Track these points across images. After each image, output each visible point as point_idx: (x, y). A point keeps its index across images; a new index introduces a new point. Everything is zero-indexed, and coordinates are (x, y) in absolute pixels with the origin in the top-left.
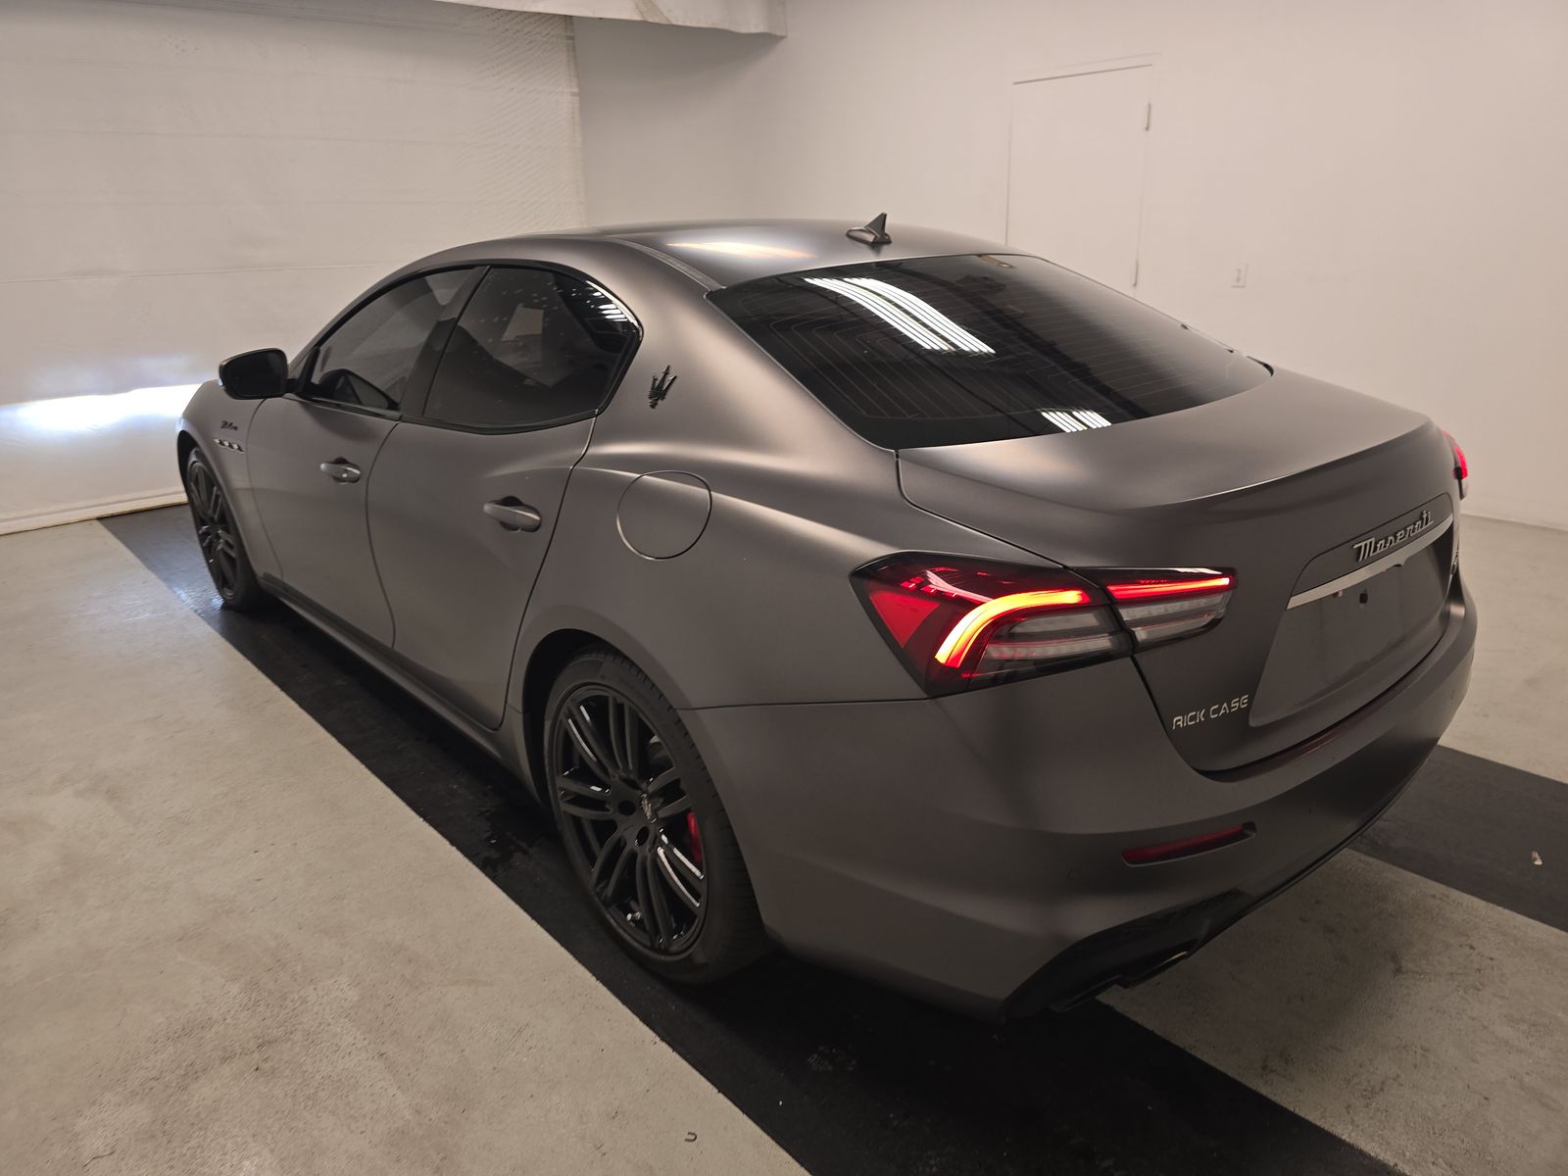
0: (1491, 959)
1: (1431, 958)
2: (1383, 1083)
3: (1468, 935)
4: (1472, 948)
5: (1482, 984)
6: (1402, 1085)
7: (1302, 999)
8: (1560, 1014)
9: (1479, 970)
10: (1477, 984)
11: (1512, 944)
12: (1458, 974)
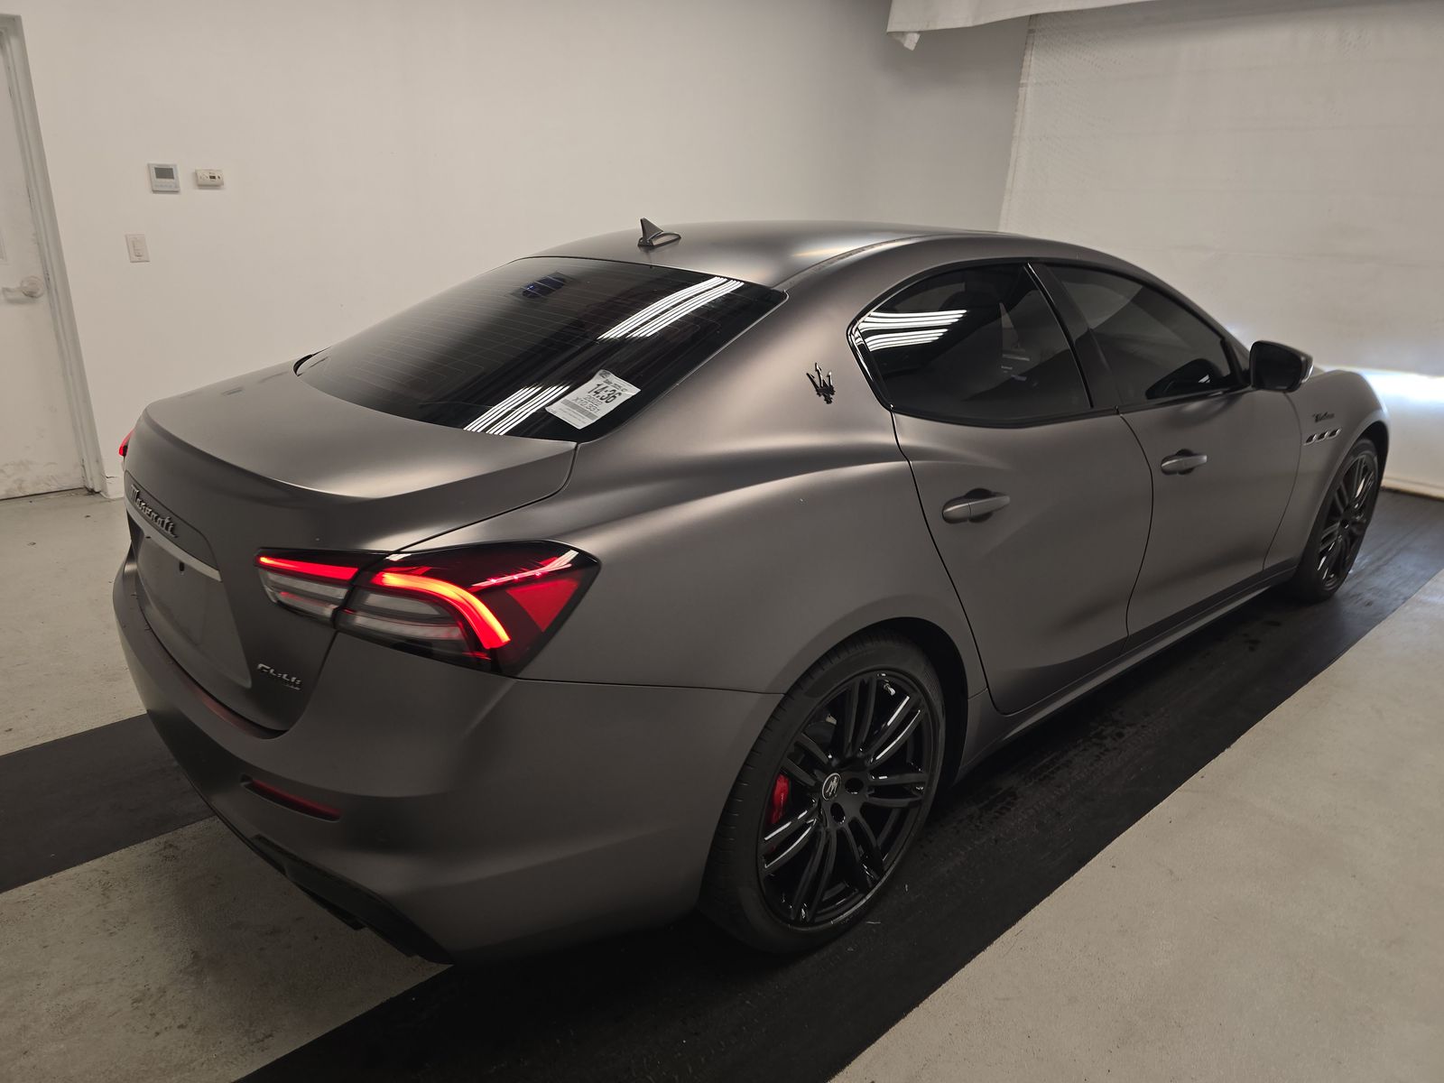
0: (157, 1034)
1: (194, 987)
2: (108, 897)
3: (198, 1032)
4: (181, 1027)
5: (137, 1008)
6: (98, 906)
7: (213, 885)
8: (62, 1046)
9: (153, 1015)
10: (141, 1004)
11: (162, 1065)
12: (161, 996)
